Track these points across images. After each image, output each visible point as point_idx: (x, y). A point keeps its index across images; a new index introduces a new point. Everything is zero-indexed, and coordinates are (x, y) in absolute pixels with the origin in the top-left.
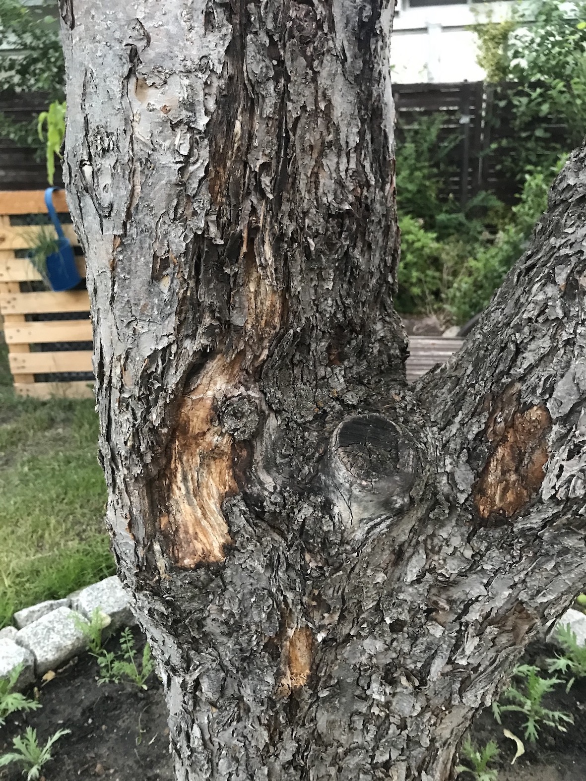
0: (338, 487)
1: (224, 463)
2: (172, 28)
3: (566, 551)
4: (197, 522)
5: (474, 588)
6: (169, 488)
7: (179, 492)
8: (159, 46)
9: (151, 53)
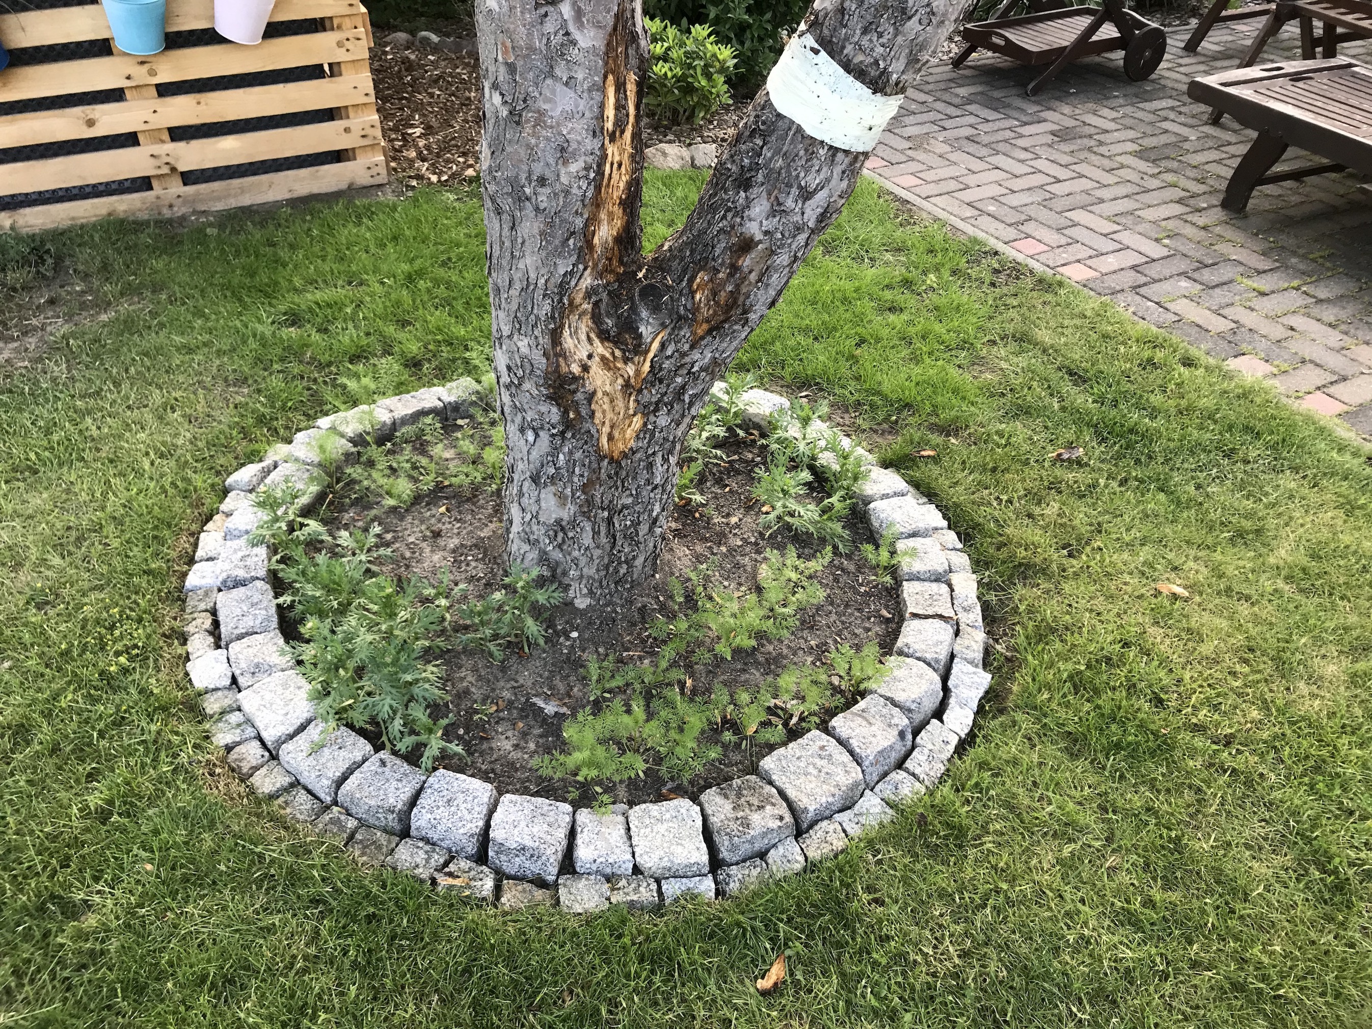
0: (642, 320)
1: (589, 316)
2: (579, 138)
3: (734, 331)
4: (576, 346)
5: (696, 355)
6: (561, 332)
7: (566, 333)
8: (574, 145)
9: (570, 149)
